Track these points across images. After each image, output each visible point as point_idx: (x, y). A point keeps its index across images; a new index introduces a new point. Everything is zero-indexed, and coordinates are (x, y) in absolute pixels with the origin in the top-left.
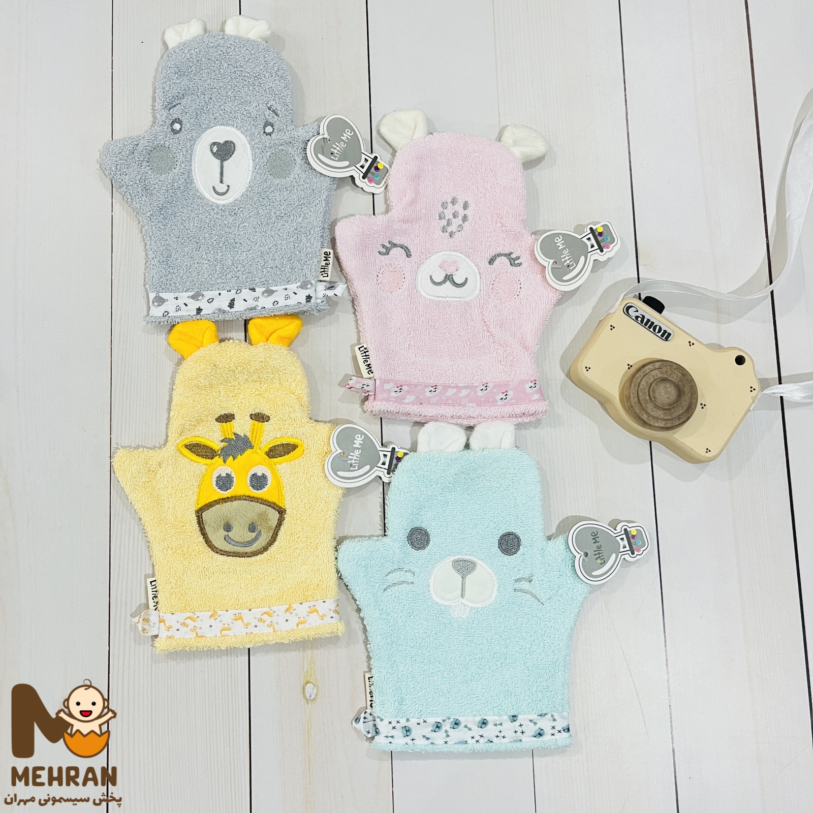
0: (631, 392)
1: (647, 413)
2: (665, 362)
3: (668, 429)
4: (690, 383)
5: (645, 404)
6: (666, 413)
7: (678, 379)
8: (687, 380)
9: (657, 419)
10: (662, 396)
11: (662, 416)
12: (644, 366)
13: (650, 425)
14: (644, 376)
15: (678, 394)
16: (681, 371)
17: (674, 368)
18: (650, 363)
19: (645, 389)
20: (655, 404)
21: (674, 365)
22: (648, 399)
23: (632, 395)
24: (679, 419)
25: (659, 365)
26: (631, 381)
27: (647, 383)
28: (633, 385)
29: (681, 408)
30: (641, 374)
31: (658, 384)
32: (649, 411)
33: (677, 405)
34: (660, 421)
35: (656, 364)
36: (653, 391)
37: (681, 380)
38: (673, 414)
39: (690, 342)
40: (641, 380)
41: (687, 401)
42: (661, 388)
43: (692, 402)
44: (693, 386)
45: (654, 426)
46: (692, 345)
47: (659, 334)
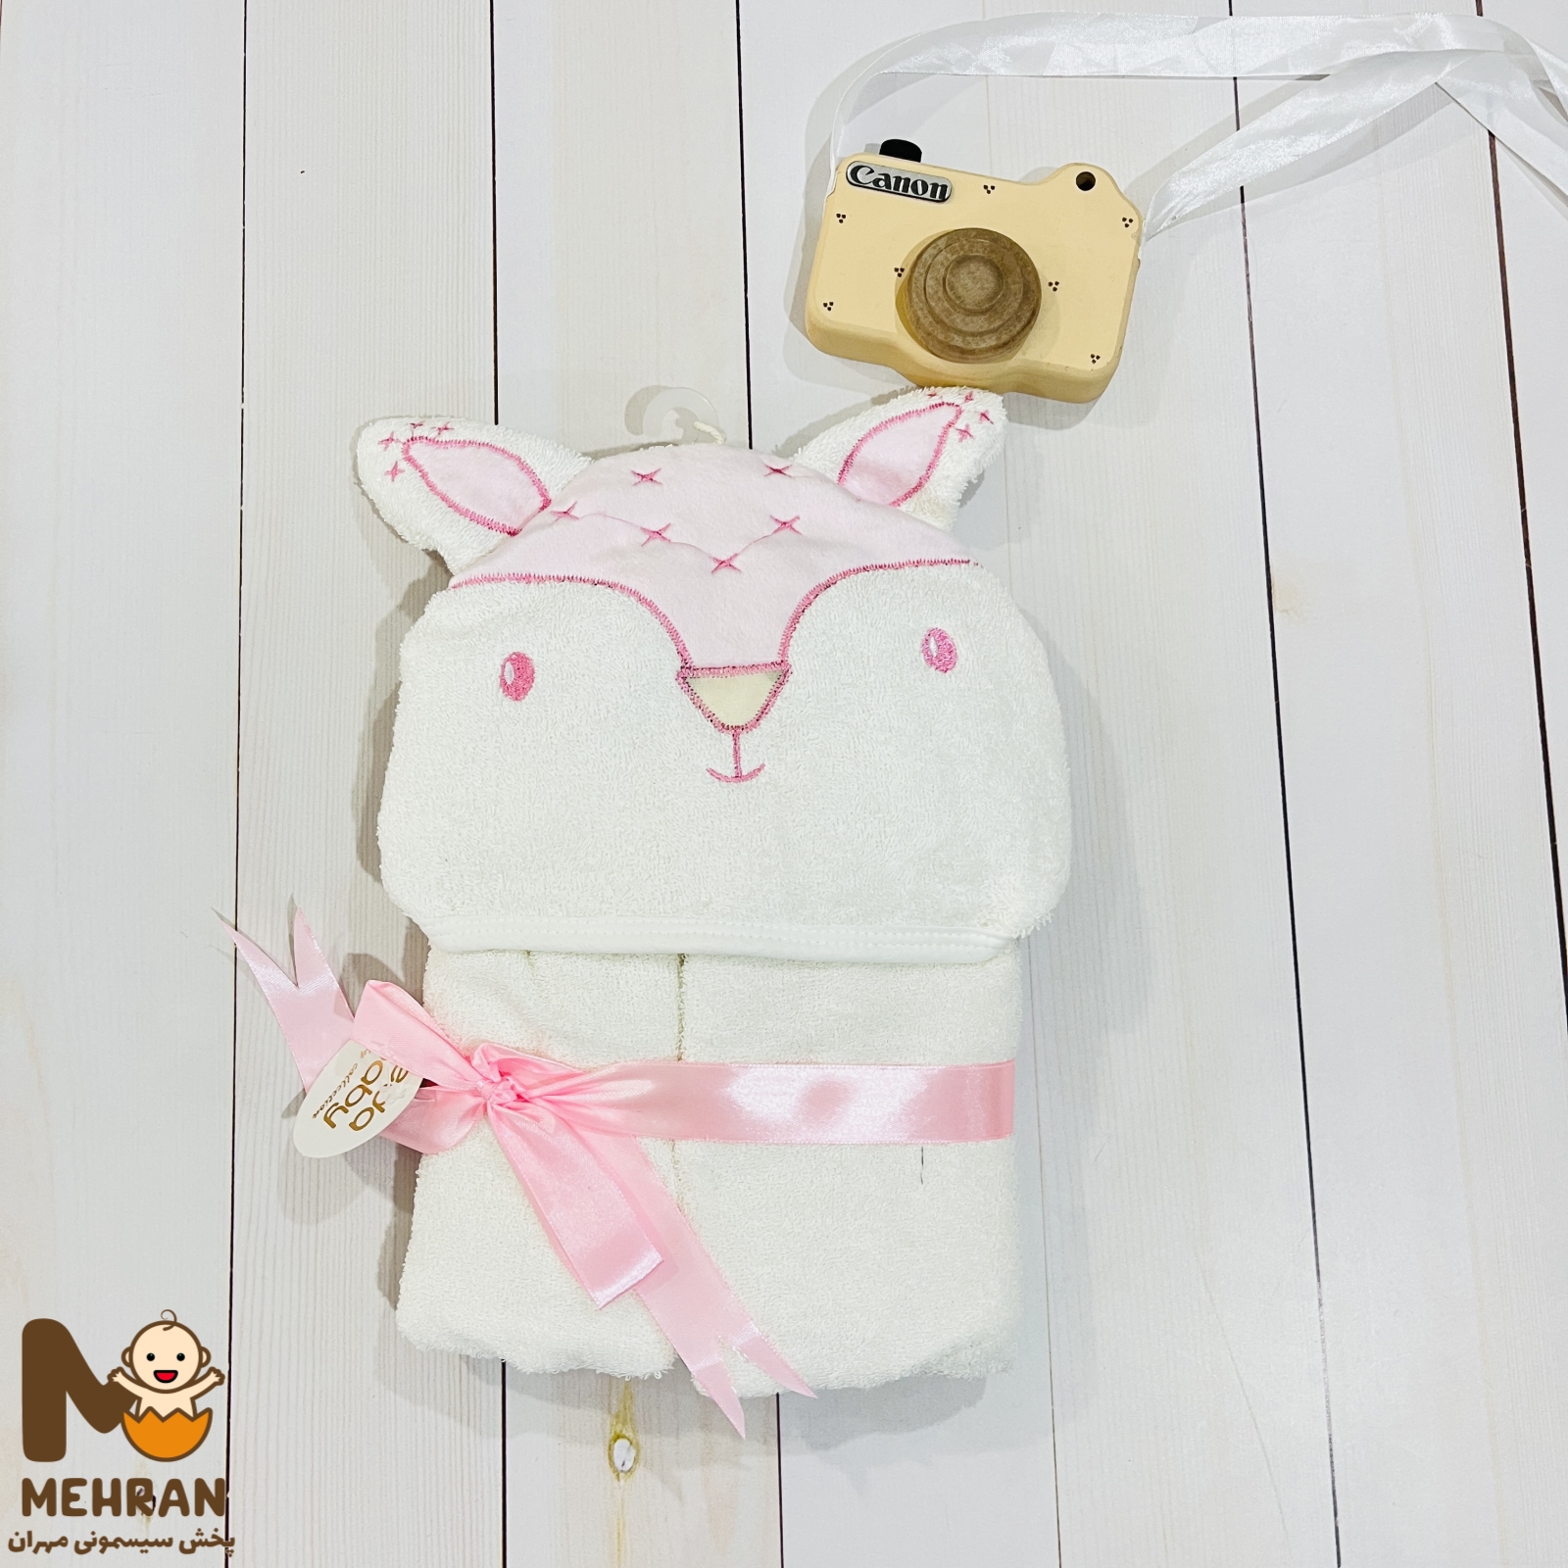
0: (917, 309)
1: (959, 332)
2: (954, 235)
3: (1009, 344)
4: (1011, 250)
5: (948, 318)
6: (990, 316)
7: (986, 251)
8: (1005, 248)
9: (981, 334)
10: (970, 290)
11: (986, 327)
12: (920, 256)
13: (972, 352)
14: (927, 272)
15: (997, 275)
16: (986, 237)
17: (971, 236)
18: (930, 246)
19: (937, 292)
20: (966, 310)
21: (970, 232)
22: (949, 306)
23: (919, 313)
24: (1018, 318)
25: (945, 244)
26: (909, 291)
27: (936, 280)
28: (914, 296)
29: (1012, 298)
30: (920, 270)
31: (954, 272)
32: (960, 326)
33: (1003, 295)
34: (985, 337)
35: (939, 242)
36: (952, 289)
37: (992, 251)
38: (1002, 315)
39: (986, 187)
40: (925, 280)
41: (1018, 282)
42: (962, 277)
43: (1027, 281)
44: (1019, 253)
45: (980, 350)
46: (991, 191)
47: (927, 195)
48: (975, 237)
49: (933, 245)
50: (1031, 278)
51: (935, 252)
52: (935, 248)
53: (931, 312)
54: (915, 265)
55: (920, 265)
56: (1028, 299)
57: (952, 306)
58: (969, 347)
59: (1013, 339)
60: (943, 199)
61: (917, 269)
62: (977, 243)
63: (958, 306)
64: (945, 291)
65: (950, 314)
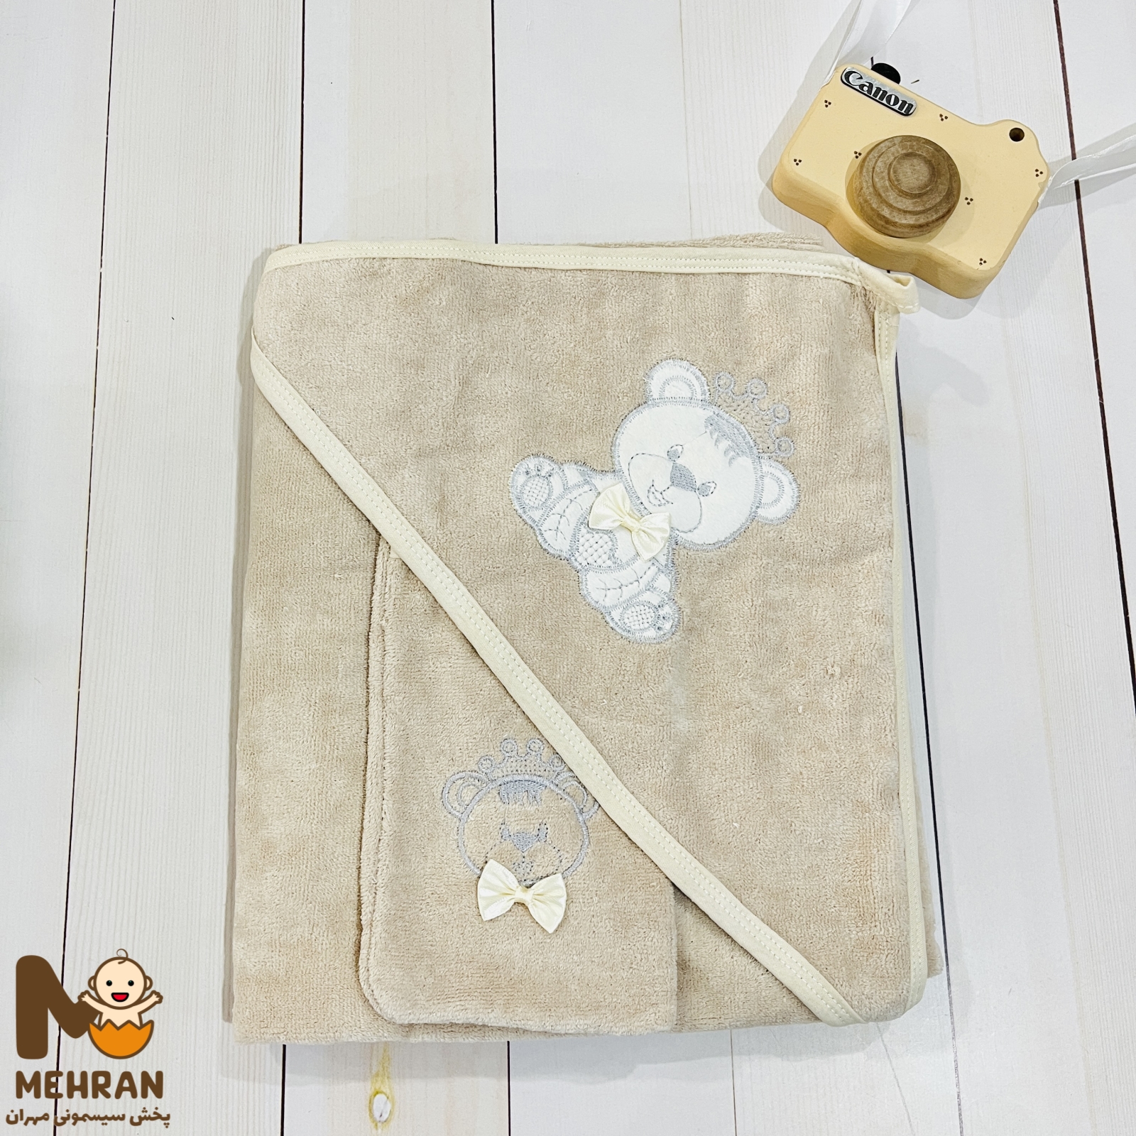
0: (863, 182)
1: (890, 206)
2: (907, 137)
5: (884, 193)
6: (916, 201)
7: (929, 155)
8: (942, 156)
9: (905, 212)
10: (908, 177)
11: (911, 208)
15: (932, 173)
16: (931, 146)
17: (921, 142)
18: (887, 141)
19: (882, 172)
20: (899, 190)
22: (888, 184)
23: (864, 185)
26: (862, 169)
27: (885, 164)
28: (865, 172)
29: (937, 194)
31: (901, 161)
32: (891, 202)
35: (895, 139)
36: (895, 172)
37: (933, 156)
38: (926, 203)
39: (941, 116)
41: (945, 184)
42: (905, 166)
43: (952, 187)
44: (952, 165)
45: (900, 224)
46: (945, 119)
47: (896, 107)
48: (923, 143)
49: (890, 139)
50: (954, 185)
51: (890, 144)
52: (891, 142)
53: (874, 186)
54: (872, 150)
55: (876, 150)
56: (948, 199)
57: (890, 186)
58: (893, 219)
59: (927, 224)
60: (907, 114)
61: (870, 156)
62: (924, 147)
63: (896, 186)
64: (889, 174)
65: (887, 190)
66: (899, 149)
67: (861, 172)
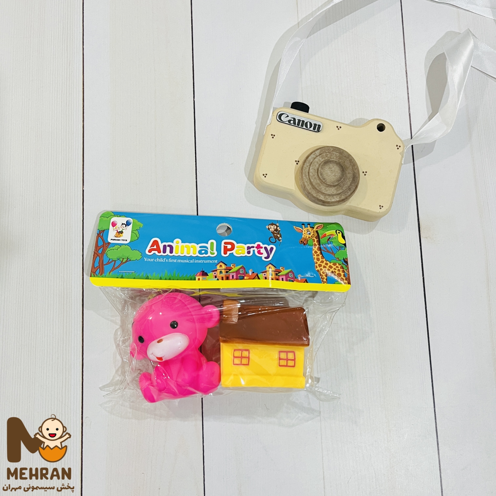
0: (305, 182)
1: (323, 194)
2: (323, 148)
3: (343, 201)
4: (348, 158)
5: (318, 187)
6: (337, 188)
7: (337, 158)
8: (345, 157)
9: (332, 195)
10: (329, 176)
11: (335, 192)
12: (307, 157)
13: (328, 203)
14: (310, 165)
15: (342, 170)
16: (338, 151)
17: (331, 150)
18: (311, 153)
19: (314, 175)
20: (326, 184)
21: (331, 148)
22: (319, 182)
23: (306, 184)
24: (350, 189)
25: (319, 152)
26: (302, 173)
27: (314, 170)
28: (304, 175)
29: (348, 180)
30: (307, 164)
31: (323, 167)
32: (324, 191)
33: (344, 179)
34: (335, 197)
35: (316, 152)
36: (321, 175)
37: (340, 158)
38: (343, 188)
39: (337, 127)
40: (309, 169)
41: (351, 173)
42: (326, 170)
43: (355, 173)
44: (352, 160)
45: (332, 202)
46: (340, 129)
47: (312, 129)
48: (333, 151)
49: (314, 153)
50: (356, 171)
51: (314, 156)
52: (314, 154)
53: (311, 183)
54: (305, 161)
56: (354, 181)
58: (327, 200)
59: (346, 198)
60: (318, 131)
61: (306, 163)
62: (334, 154)
63: (324, 183)
64: (318, 175)
65: (320, 186)
66: (320, 159)
67: (302, 177)
